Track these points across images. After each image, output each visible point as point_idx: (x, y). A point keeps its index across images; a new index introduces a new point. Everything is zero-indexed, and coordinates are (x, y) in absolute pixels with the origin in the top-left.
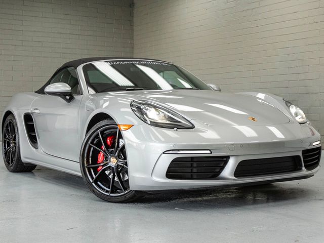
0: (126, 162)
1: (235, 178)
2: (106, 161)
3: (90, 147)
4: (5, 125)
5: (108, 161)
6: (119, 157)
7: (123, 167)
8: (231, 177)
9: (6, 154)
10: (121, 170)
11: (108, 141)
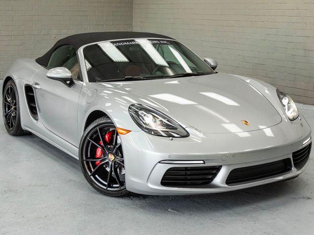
0: (123, 160)
1: (226, 186)
2: (105, 156)
3: (89, 142)
4: (6, 89)
5: (106, 157)
6: (116, 154)
7: (120, 164)
8: (222, 185)
9: (6, 116)
10: (118, 166)
11: (107, 137)
